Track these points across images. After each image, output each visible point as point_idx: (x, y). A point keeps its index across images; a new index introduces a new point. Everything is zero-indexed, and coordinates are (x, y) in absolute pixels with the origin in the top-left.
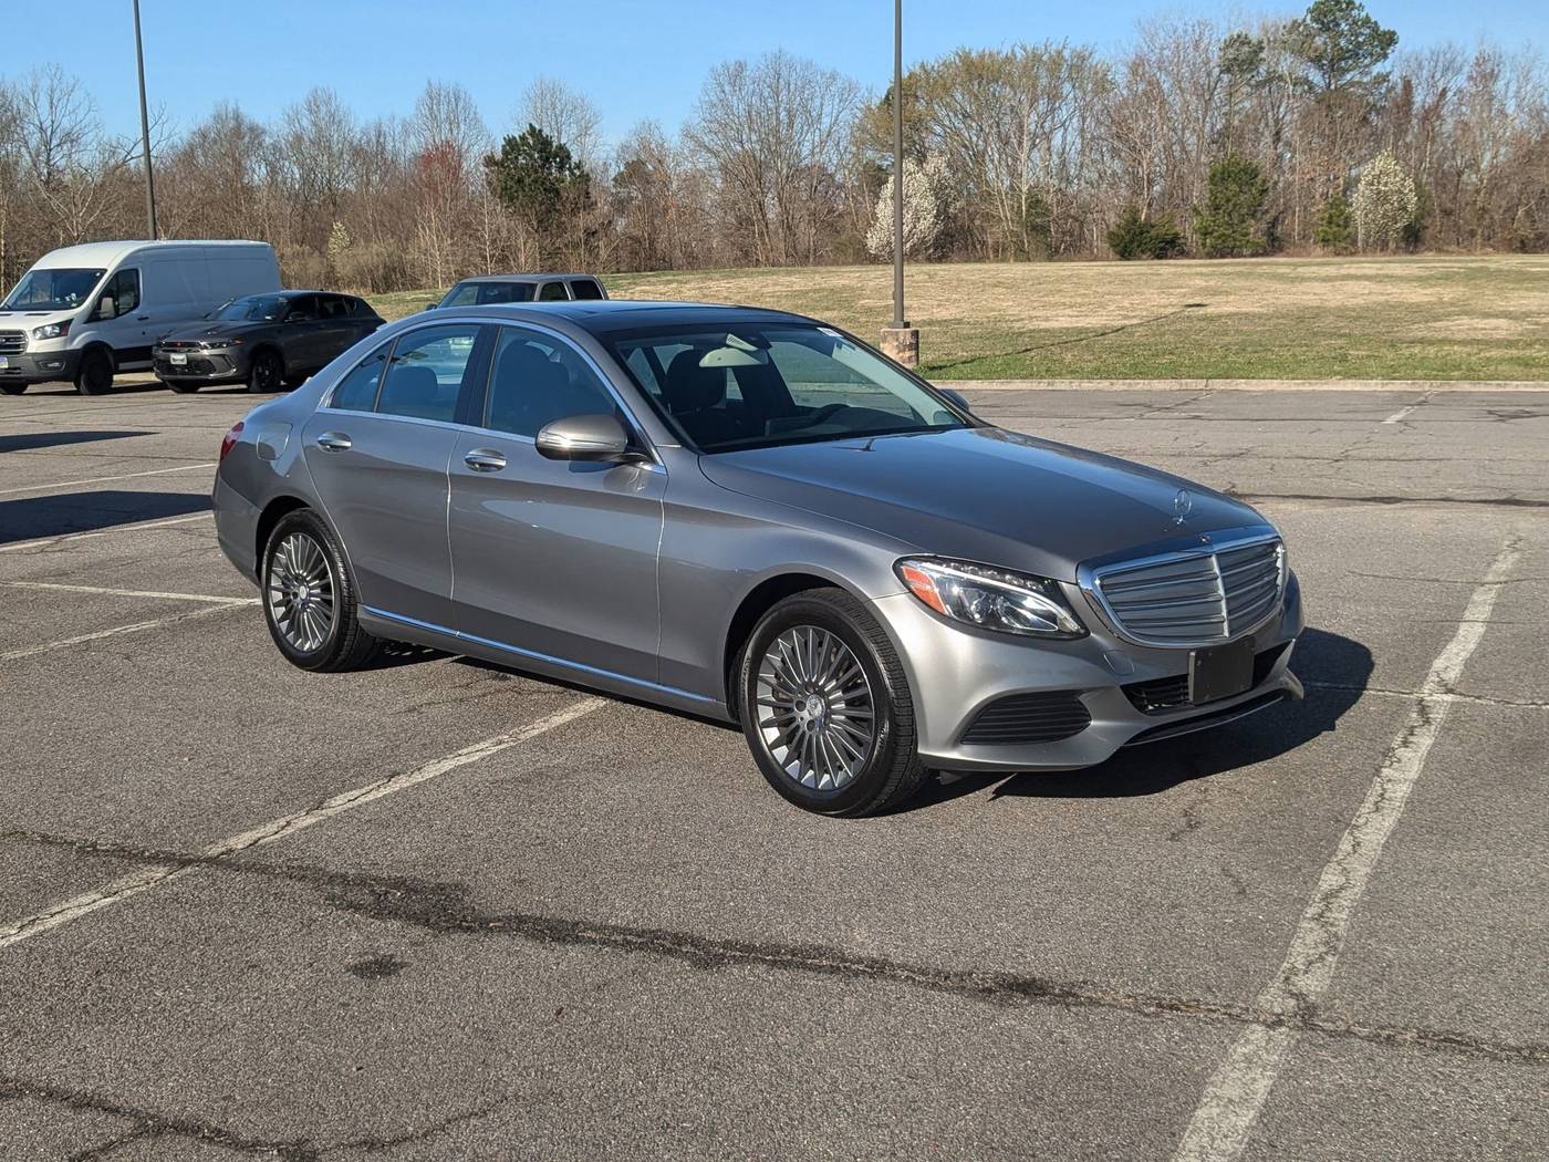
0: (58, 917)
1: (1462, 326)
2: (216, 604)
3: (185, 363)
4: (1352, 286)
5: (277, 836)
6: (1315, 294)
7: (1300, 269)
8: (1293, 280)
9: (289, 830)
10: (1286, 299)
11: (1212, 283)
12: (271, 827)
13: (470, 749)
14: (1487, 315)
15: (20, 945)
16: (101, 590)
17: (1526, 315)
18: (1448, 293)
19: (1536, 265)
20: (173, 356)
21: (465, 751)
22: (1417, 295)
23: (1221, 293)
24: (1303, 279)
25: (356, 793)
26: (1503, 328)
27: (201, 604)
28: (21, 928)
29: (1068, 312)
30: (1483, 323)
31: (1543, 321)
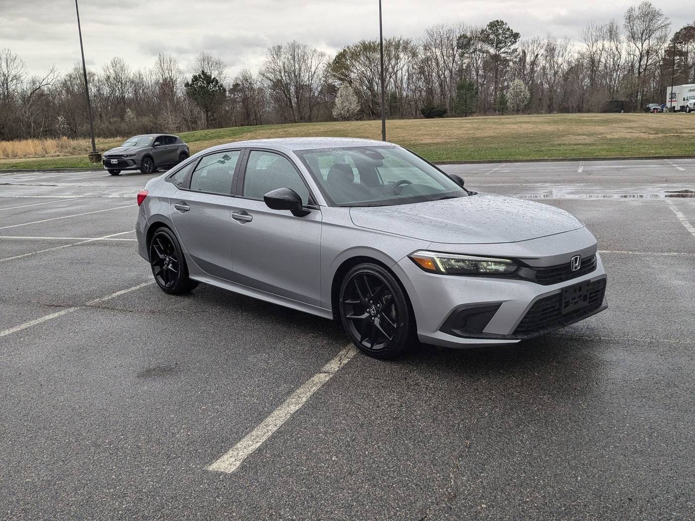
1: (572, 139)
3: (117, 163)
4: (524, 125)
6: (513, 129)
7: (502, 120)
8: (503, 124)
10: (505, 131)
11: (474, 126)
14: (579, 135)
17: (592, 134)
18: (562, 127)
19: (585, 117)
20: (112, 160)
22: (549, 128)
23: (479, 129)
26: (588, 140)
29: (428, 137)
30: (579, 137)
31: (599, 136)
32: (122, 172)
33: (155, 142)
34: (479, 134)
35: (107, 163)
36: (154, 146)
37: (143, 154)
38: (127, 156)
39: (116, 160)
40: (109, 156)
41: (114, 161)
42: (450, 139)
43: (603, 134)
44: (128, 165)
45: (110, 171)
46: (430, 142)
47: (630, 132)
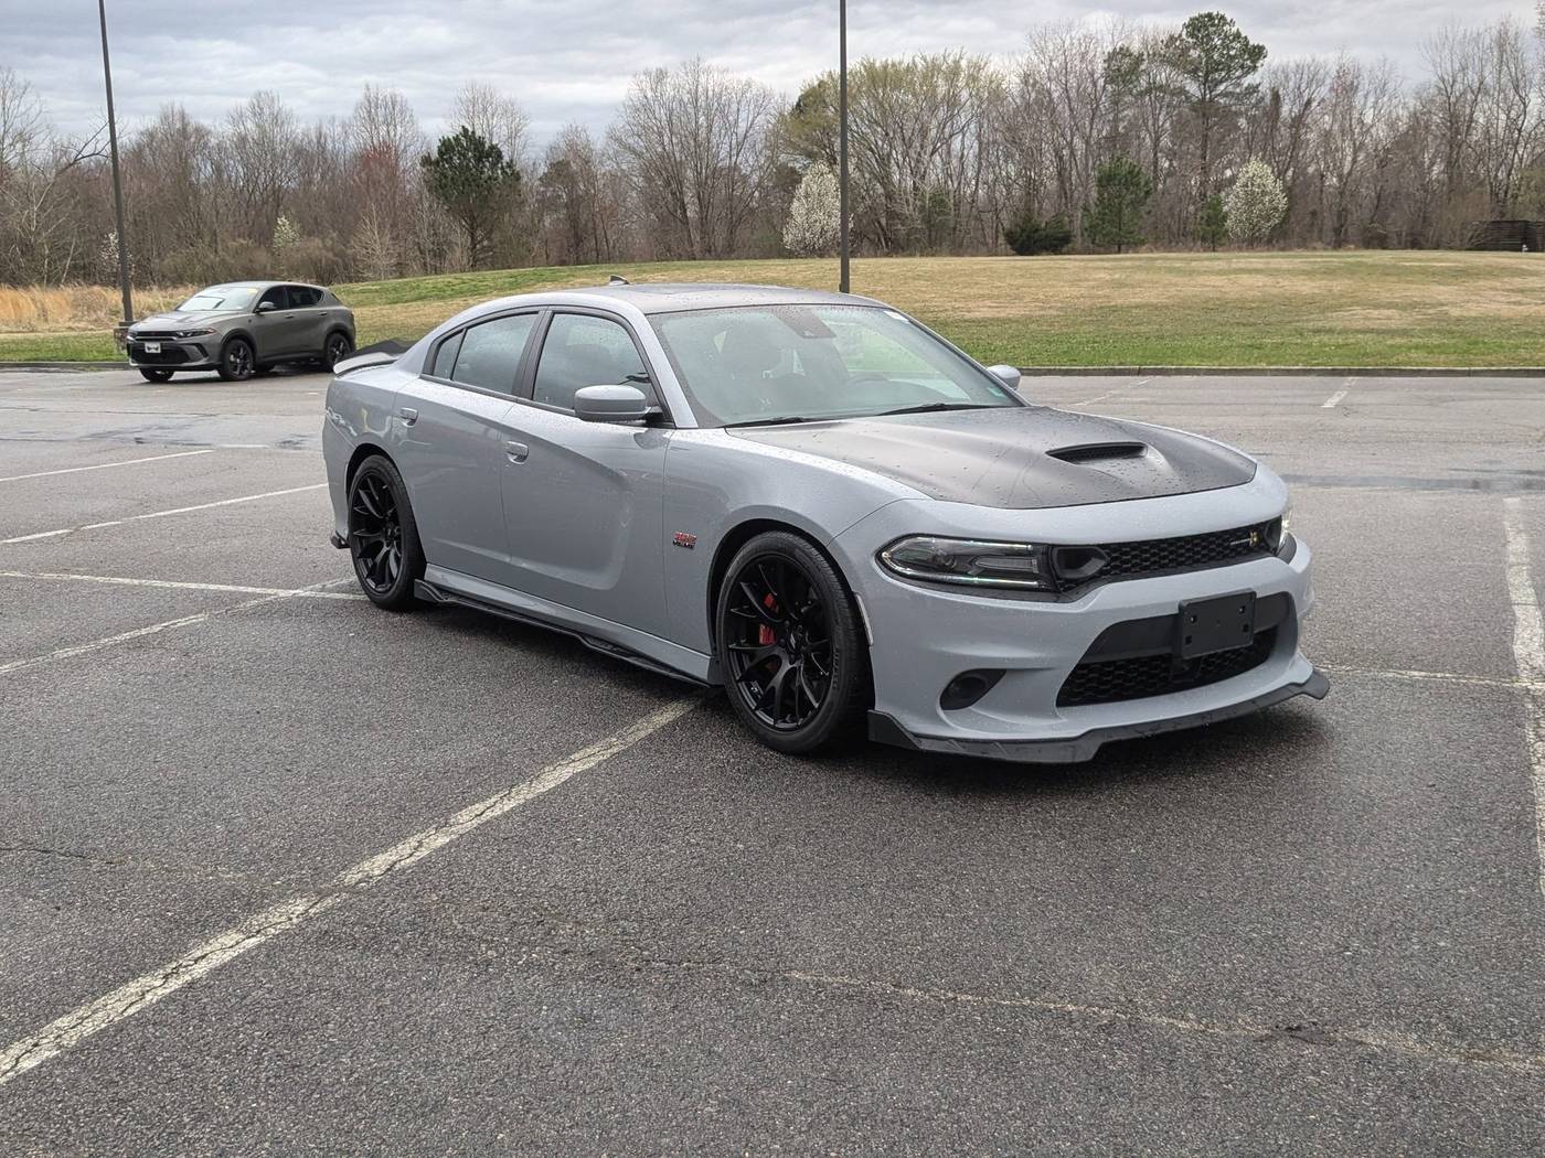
0: (203, 963)
1: (1357, 317)
2: (261, 596)
4: (1246, 279)
5: (413, 859)
6: (1214, 286)
7: (1194, 264)
8: (1191, 273)
9: (424, 852)
10: (1189, 291)
11: (1117, 276)
12: (404, 848)
13: (582, 753)
14: (1377, 306)
15: (169, 999)
16: (136, 582)
17: (1413, 305)
18: (1339, 285)
21: (577, 756)
22: (1307, 287)
23: (1126, 285)
24: (1200, 273)
25: (479, 807)
26: (1396, 319)
27: (246, 596)
28: (166, 977)
29: (988, 303)
30: (1375, 313)
31: (1431, 311)
32: (177, 375)
33: (262, 300)
34: (1120, 298)
35: (136, 352)
36: (258, 311)
37: (225, 331)
38: (186, 334)
39: (157, 345)
40: (141, 333)
41: (153, 347)
42: (1042, 309)
43: (1443, 305)
44: (187, 359)
45: (145, 372)
46: (988, 315)
47: (1514, 303)
